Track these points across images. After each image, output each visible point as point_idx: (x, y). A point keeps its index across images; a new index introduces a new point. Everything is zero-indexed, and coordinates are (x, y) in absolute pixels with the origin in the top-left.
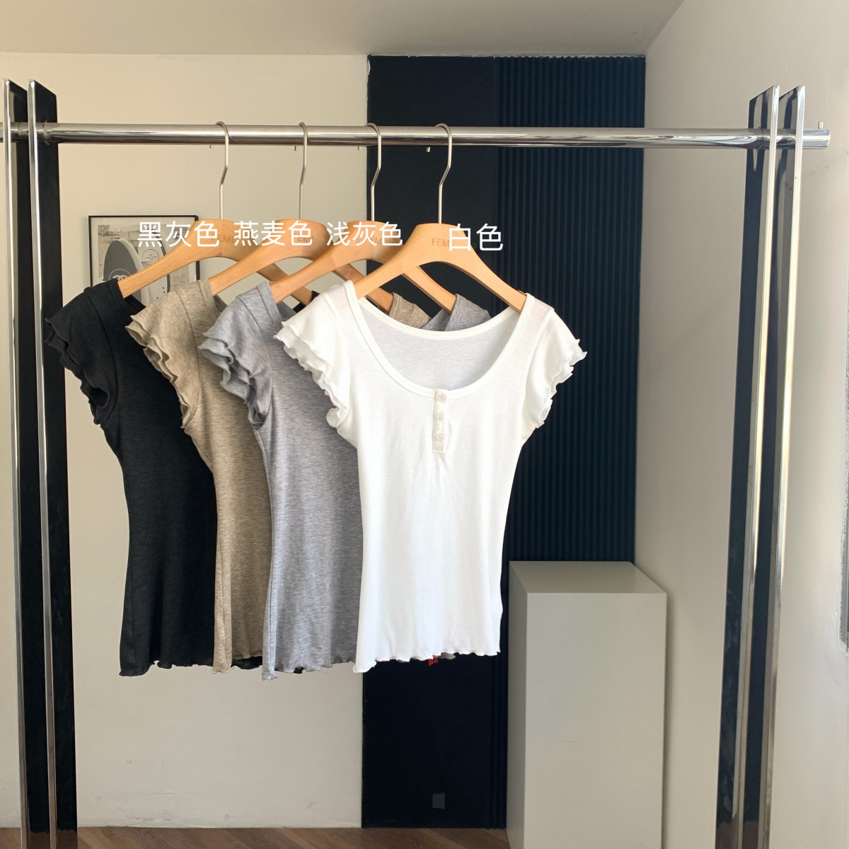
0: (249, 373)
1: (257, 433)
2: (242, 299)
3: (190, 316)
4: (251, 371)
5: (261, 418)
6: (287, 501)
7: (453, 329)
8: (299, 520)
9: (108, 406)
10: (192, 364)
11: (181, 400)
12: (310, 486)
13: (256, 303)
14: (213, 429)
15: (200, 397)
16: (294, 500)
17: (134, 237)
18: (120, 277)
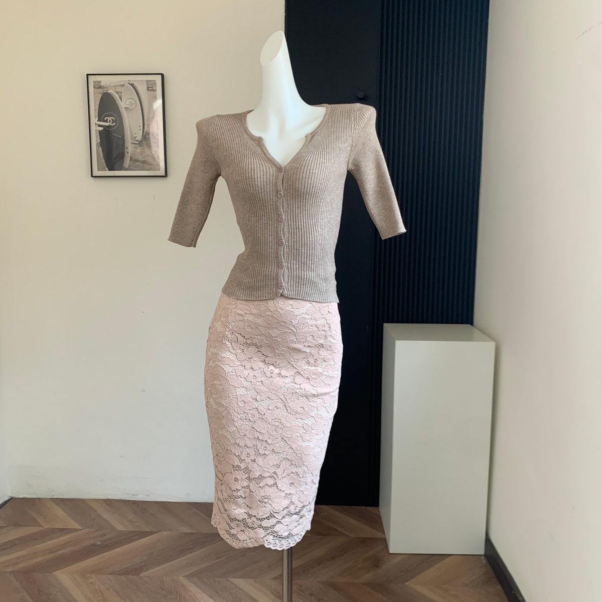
17: (118, 89)
18: (109, 119)
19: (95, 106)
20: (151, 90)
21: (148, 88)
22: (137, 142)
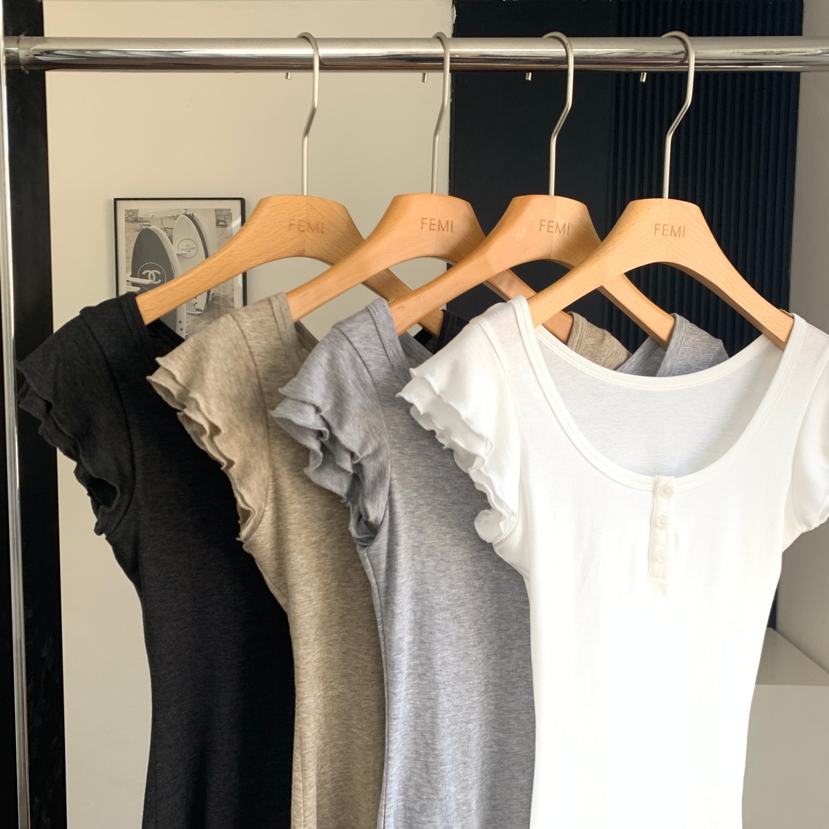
0: (352, 455)
1: (363, 553)
2: (344, 329)
3: (257, 359)
4: (357, 453)
5: (372, 530)
6: (409, 668)
7: (671, 373)
8: (430, 699)
9: (118, 507)
10: (258, 439)
11: (239, 500)
12: (448, 640)
13: (367, 337)
14: (291, 546)
15: (270, 492)
16: (422, 665)
17: (168, 224)
18: (151, 272)
19: (127, 251)
20: (222, 226)
21: (218, 222)
22: (199, 312)
